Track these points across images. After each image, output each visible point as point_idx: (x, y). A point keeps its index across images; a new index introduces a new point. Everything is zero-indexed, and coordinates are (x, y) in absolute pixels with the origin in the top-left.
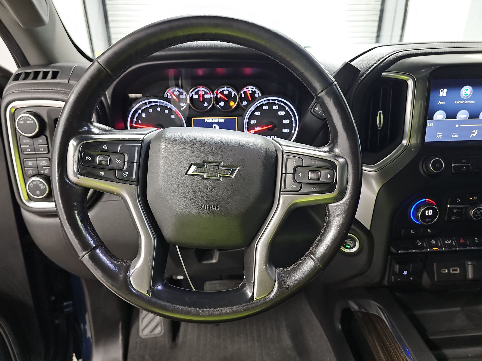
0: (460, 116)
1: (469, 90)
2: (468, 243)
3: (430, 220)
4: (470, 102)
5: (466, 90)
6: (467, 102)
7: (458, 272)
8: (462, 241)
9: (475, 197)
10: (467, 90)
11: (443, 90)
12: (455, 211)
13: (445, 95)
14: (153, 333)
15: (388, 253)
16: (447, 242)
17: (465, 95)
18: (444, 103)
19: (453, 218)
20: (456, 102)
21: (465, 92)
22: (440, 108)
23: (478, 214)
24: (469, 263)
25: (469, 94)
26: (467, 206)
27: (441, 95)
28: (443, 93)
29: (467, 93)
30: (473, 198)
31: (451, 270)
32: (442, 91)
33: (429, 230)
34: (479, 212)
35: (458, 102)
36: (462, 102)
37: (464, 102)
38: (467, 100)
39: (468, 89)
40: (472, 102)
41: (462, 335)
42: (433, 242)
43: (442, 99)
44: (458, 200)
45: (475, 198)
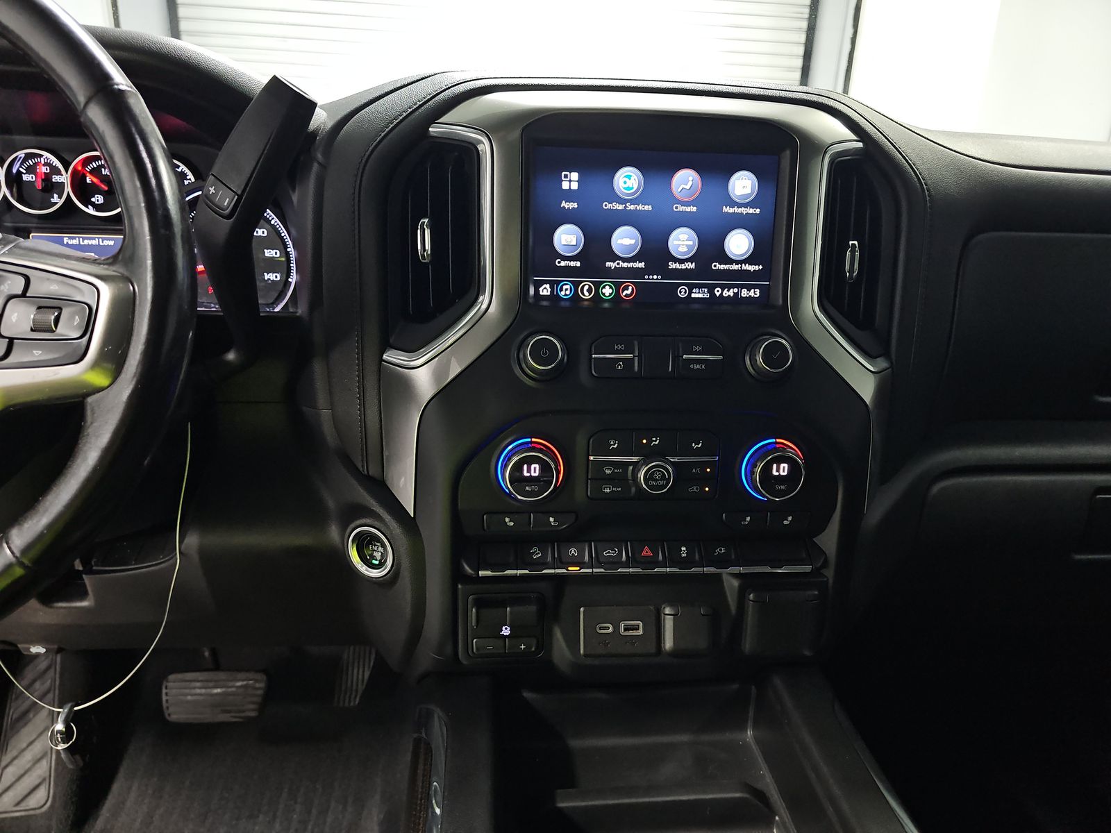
0: (620, 241)
1: (634, 177)
2: (660, 558)
3: (535, 488)
4: (640, 207)
5: (625, 177)
6: (632, 206)
7: (641, 632)
8: (647, 552)
9: (654, 439)
10: (629, 177)
11: (568, 173)
12: (608, 472)
13: (575, 186)
14: (23, 806)
15: (456, 576)
16: (609, 552)
17: (624, 188)
18: (575, 205)
19: (607, 490)
20: (606, 206)
21: (625, 183)
22: (568, 218)
23: (656, 480)
24: (668, 611)
25: (636, 187)
26: (635, 459)
27: (565, 185)
28: (570, 181)
29: (629, 183)
30: (650, 441)
31: (622, 625)
32: (566, 176)
33: (552, 519)
34: (657, 476)
35: (609, 206)
36: (621, 207)
37: (626, 207)
38: (632, 202)
39: (631, 176)
40: (646, 207)
41: (647, 800)
42: (573, 552)
43: (569, 196)
44: (612, 443)
45: (656, 441)
